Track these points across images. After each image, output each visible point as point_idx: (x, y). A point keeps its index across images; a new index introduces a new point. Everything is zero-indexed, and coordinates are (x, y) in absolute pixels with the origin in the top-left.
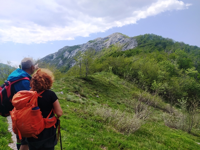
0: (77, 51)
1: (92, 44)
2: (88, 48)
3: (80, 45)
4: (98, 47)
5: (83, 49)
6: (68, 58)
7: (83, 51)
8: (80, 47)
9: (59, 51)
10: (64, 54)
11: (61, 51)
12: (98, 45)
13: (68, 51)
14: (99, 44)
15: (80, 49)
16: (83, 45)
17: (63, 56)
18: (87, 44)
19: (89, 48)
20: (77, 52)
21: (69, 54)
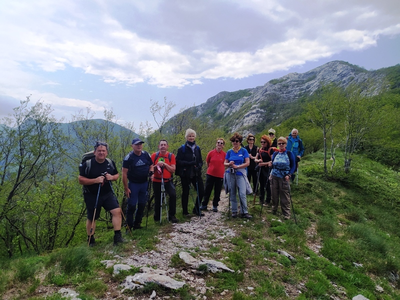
0: (244, 102)
1: (276, 86)
2: (267, 94)
3: (250, 90)
4: (289, 92)
5: (256, 97)
6: (225, 115)
7: (257, 101)
8: (250, 94)
9: (209, 101)
10: (218, 107)
11: (213, 102)
12: (290, 89)
13: (226, 101)
14: (293, 86)
15: (250, 97)
16: (258, 88)
17: (215, 110)
18: (267, 87)
19: (269, 94)
20: (243, 104)
21: (226, 107)
